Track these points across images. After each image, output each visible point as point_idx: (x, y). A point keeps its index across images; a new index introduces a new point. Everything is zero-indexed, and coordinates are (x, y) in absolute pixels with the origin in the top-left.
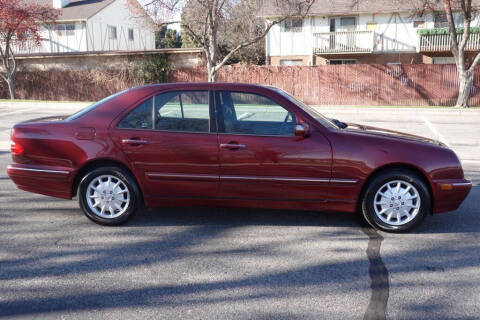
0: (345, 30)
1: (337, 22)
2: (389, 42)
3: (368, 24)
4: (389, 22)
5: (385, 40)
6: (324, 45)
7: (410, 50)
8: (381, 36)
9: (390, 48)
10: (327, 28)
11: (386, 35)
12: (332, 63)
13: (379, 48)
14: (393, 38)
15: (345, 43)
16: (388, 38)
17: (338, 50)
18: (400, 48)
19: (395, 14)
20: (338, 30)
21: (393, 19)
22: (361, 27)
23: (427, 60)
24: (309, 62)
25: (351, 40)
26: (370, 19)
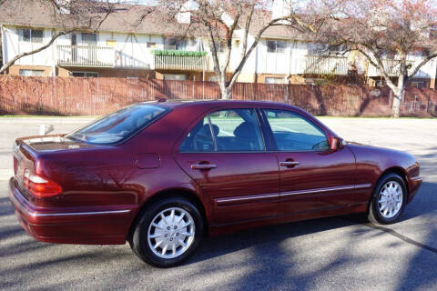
0: (87, 45)
1: (79, 37)
2: (127, 59)
3: (108, 41)
4: (126, 41)
5: (123, 57)
6: (66, 57)
7: (145, 67)
8: (120, 53)
9: (128, 64)
10: (69, 42)
11: (123, 52)
12: (75, 75)
13: (119, 64)
14: (130, 55)
15: (86, 56)
16: (126, 56)
17: (80, 63)
18: (137, 65)
19: (131, 34)
20: (79, 44)
21: (130, 39)
22: (102, 43)
23: (159, 76)
24: (52, 73)
25: (92, 55)
26: (109, 37)
